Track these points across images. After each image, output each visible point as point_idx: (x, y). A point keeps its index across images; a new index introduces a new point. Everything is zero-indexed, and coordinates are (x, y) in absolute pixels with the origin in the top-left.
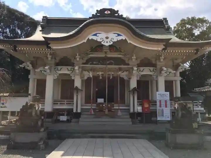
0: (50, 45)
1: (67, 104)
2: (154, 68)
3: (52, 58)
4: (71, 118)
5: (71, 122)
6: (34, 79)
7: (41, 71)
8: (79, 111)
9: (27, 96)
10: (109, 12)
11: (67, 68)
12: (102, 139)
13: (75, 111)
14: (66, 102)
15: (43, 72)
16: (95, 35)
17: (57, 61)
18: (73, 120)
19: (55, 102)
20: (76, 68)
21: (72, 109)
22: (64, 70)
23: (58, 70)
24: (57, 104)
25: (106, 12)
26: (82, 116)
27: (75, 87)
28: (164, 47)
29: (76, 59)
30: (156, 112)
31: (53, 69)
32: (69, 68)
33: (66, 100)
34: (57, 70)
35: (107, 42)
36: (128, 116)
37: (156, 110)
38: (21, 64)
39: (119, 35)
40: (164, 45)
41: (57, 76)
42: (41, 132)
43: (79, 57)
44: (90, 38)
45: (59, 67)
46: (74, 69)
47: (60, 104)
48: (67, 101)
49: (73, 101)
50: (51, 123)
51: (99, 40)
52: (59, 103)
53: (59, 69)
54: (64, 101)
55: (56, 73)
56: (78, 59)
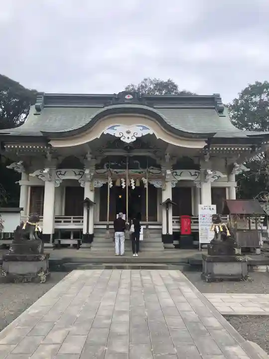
0: (50, 143)
1: (74, 222)
2: (197, 171)
3: (52, 158)
4: (79, 241)
5: (80, 248)
6: (28, 186)
7: (37, 176)
8: (91, 232)
9: (19, 212)
10: (131, 97)
11: (74, 172)
12: (120, 271)
13: (85, 232)
14: (72, 220)
15: (40, 177)
16: (112, 128)
17: (60, 162)
18: (84, 245)
19: (57, 220)
20: (87, 172)
21: (81, 230)
22: (70, 175)
23: (62, 175)
24: (60, 222)
25: (127, 97)
26: (94, 239)
27: (85, 198)
28: (206, 144)
29: (87, 159)
30: (198, 233)
31: (54, 173)
32: (77, 171)
33: (72, 217)
34: (59, 175)
35: (128, 138)
36: (160, 239)
37: (198, 229)
38: (9, 165)
39: (144, 128)
40: (206, 142)
41: (60, 183)
42: (40, 260)
43: (90, 155)
44: (105, 133)
45: (63, 171)
46: (84, 173)
47: (65, 222)
48: (74, 218)
49: (82, 218)
50: (52, 249)
51: (117, 135)
52: (62, 220)
53: (63, 173)
54: (71, 218)
55: (58, 179)
56: (89, 159)
